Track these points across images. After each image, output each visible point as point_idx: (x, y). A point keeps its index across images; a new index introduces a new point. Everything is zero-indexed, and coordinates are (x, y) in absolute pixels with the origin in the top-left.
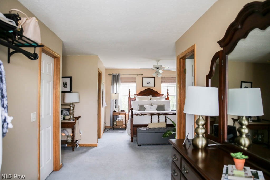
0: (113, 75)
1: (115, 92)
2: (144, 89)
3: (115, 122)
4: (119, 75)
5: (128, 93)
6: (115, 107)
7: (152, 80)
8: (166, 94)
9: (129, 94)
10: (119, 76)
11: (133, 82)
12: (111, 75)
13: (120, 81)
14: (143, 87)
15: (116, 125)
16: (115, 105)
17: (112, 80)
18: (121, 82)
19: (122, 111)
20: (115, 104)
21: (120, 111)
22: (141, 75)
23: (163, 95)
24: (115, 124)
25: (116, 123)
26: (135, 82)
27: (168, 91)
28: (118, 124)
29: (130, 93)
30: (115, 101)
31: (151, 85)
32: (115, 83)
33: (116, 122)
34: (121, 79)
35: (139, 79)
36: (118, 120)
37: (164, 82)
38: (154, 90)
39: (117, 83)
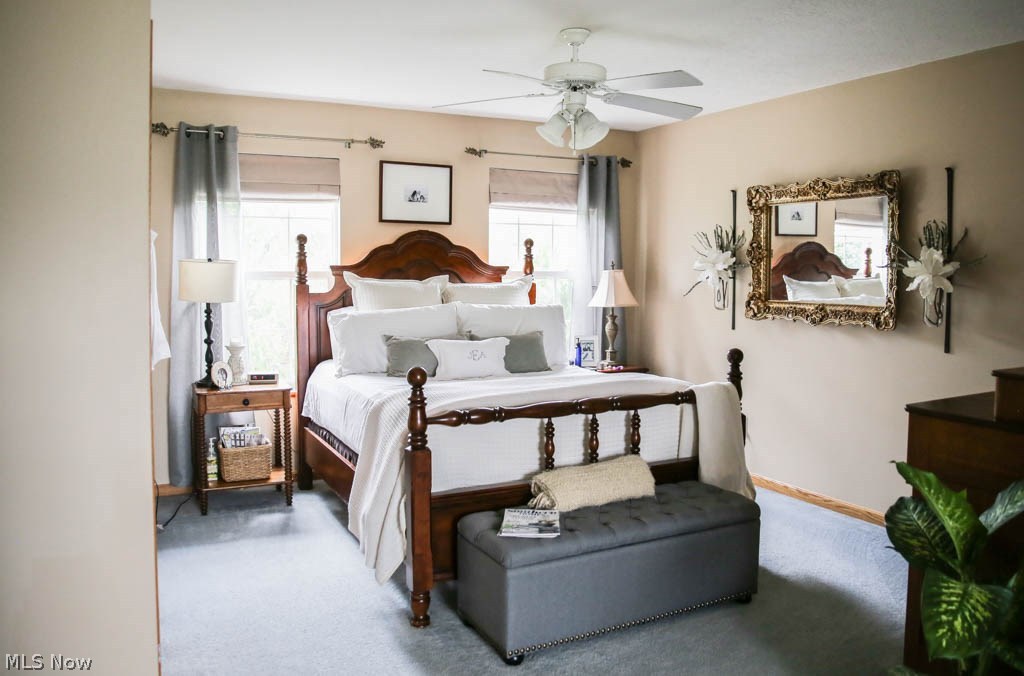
0: (188, 135)
1: (201, 250)
2: (389, 236)
3: (212, 458)
4: (229, 136)
5: (295, 261)
6: (209, 352)
7: (434, 182)
8: (517, 265)
9: (302, 263)
10: (229, 146)
11: (319, 188)
12: (172, 136)
13: (236, 177)
14: (381, 220)
15: (219, 474)
16: (208, 342)
17: (183, 173)
18: (245, 186)
19: (256, 379)
20: (205, 336)
21: (244, 377)
22: (375, 144)
23: (502, 271)
24: (212, 469)
25: (219, 462)
26: (336, 188)
27: (529, 250)
28: (234, 473)
29: (309, 261)
30: (208, 312)
31: (432, 210)
32: (204, 194)
33: (218, 452)
34: (241, 164)
35: (358, 168)
36: (229, 443)
37: (508, 196)
38: (455, 242)
39: (218, 194)
